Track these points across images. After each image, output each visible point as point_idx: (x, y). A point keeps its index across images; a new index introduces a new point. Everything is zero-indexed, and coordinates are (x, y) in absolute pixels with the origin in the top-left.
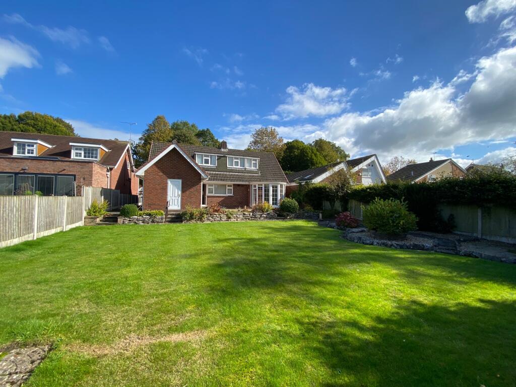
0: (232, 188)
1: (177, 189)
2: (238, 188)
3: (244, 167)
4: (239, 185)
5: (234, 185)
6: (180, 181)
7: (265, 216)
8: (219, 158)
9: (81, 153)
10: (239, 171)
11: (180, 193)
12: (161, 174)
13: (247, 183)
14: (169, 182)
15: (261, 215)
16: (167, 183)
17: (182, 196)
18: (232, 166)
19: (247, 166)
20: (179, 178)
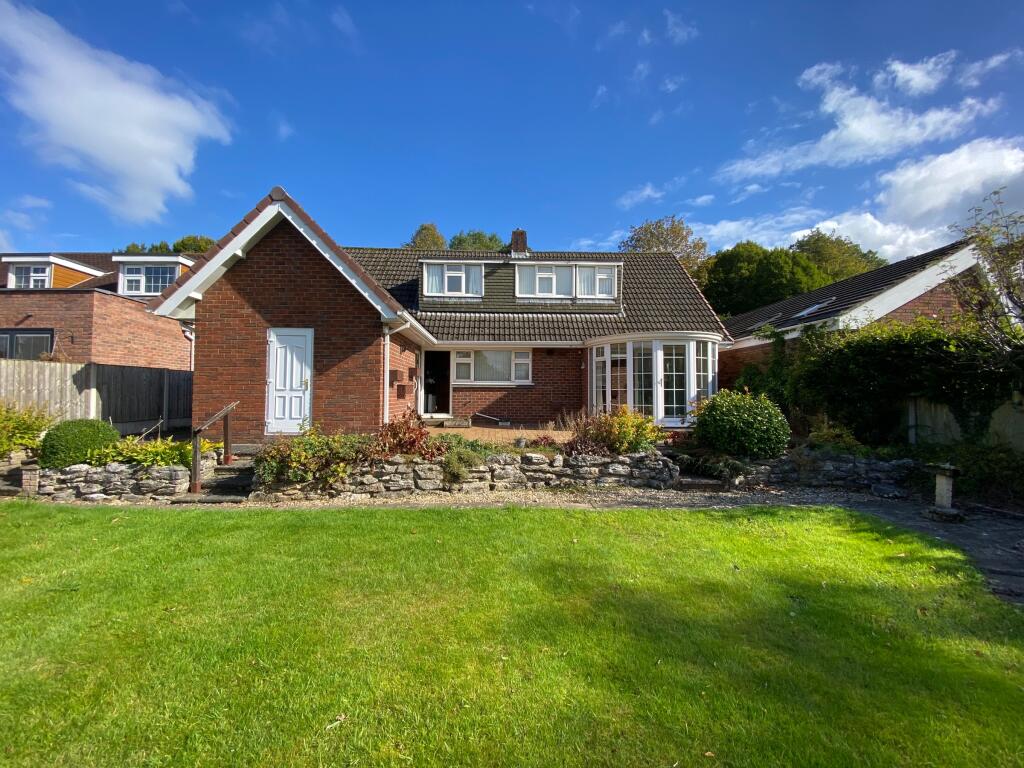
0: (529, 361)
1: (301, 361)
2: (549, 360)
3: (571, 294)
4: (550, 352)
5: (536, 351)
6: (309, 333)
7: (620, 469)
8: (491, 270)
9: (138, 282)
10: (552, 308)
11: (308, 374)
12: (248, 311)
13: (576, 344)
14: (272, 337)
15: (606, 465)
16: (266, 342)
17: (316, 387)
18: (534, 293)
19: (581, 293)
20: (306, 326)
